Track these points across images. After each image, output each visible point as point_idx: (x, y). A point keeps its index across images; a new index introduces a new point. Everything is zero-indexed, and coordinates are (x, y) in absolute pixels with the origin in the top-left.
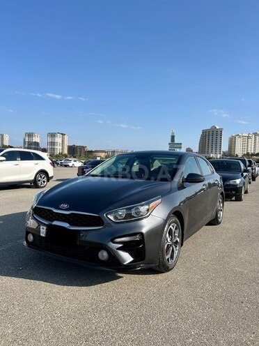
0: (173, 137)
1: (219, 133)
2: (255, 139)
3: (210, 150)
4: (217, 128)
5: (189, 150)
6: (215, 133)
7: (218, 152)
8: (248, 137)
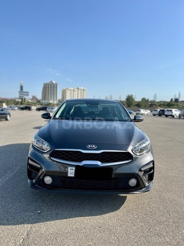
0: (22, 87)
1: (55, 86)
2: (78, 92)
3: (50, 98)
4: (54, 82)
5: (34, 98)
6: (52, 86)
7: (55, 99)
8: (74, 91)
